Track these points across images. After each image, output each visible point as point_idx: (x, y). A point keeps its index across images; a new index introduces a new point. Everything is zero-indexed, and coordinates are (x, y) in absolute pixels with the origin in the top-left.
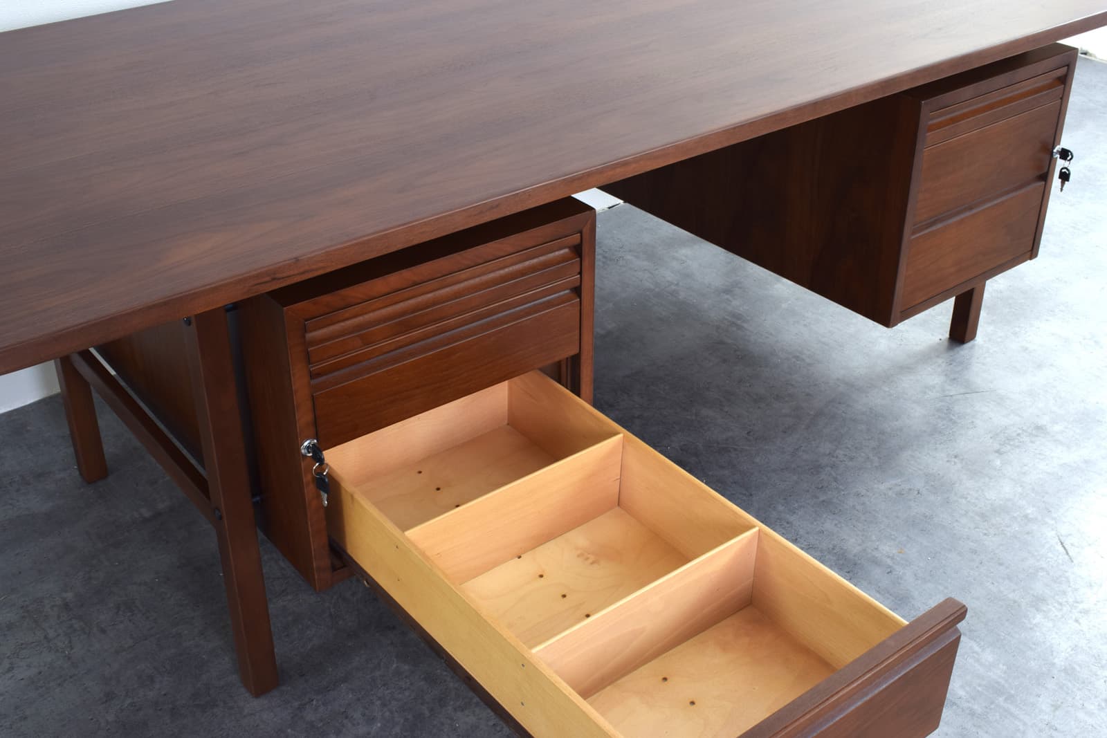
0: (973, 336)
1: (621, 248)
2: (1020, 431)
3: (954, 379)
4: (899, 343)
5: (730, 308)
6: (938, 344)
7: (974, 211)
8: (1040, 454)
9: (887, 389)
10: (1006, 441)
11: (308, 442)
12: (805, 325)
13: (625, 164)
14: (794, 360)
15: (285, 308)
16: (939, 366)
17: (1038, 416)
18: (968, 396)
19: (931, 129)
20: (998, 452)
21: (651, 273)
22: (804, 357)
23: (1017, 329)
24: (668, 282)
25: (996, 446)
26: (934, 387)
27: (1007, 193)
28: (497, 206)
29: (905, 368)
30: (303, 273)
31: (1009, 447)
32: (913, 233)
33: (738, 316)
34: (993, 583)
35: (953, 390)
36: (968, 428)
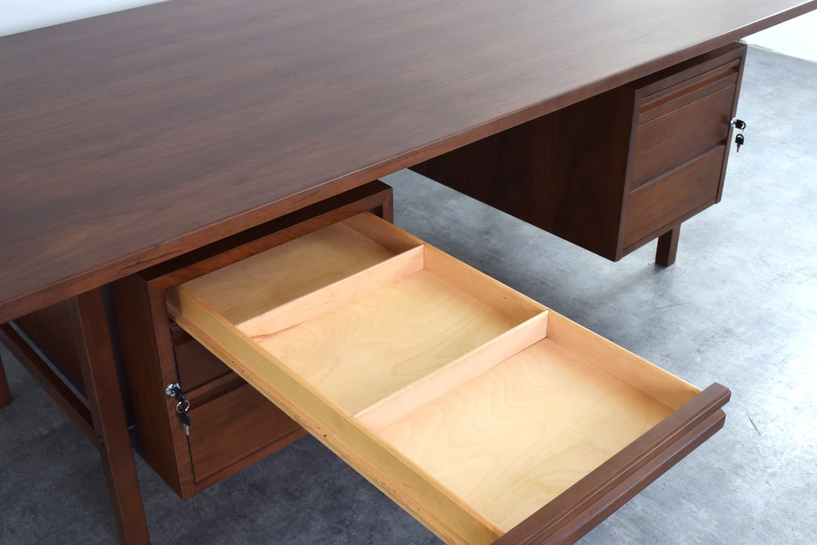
0: (673, 261)
1: (405, 201)
2: (713, 334)
3: (661, 295)
4: (618, 268)
5: (490, 246)
6: (648, 268)
7: (675, 170)
8: (730, 351)
9: (612, 305)
10: (704, 342)
11: (172, 385)
12: (547, 257)
13: (416, 153)
14: (540, 285)
15: (148, 282)
16: (649, 285)
17: (725, 321)
18: (673, 307)
19: (643, 110)
20: (698, 351)
21: (429, 221)
22: (548, 282)
23: (705, 254)
24: (442, 227)
25: (697, 347)
26: (647, 302)
27: (698, 155)
28: (317, 193)
29: (625, 287)
30: (163, 256)
31: (706, 347)
32: (631, 190)
33: (496, 252)
34: (702, 456)
35: (662, 304)
36: (675, 333)
